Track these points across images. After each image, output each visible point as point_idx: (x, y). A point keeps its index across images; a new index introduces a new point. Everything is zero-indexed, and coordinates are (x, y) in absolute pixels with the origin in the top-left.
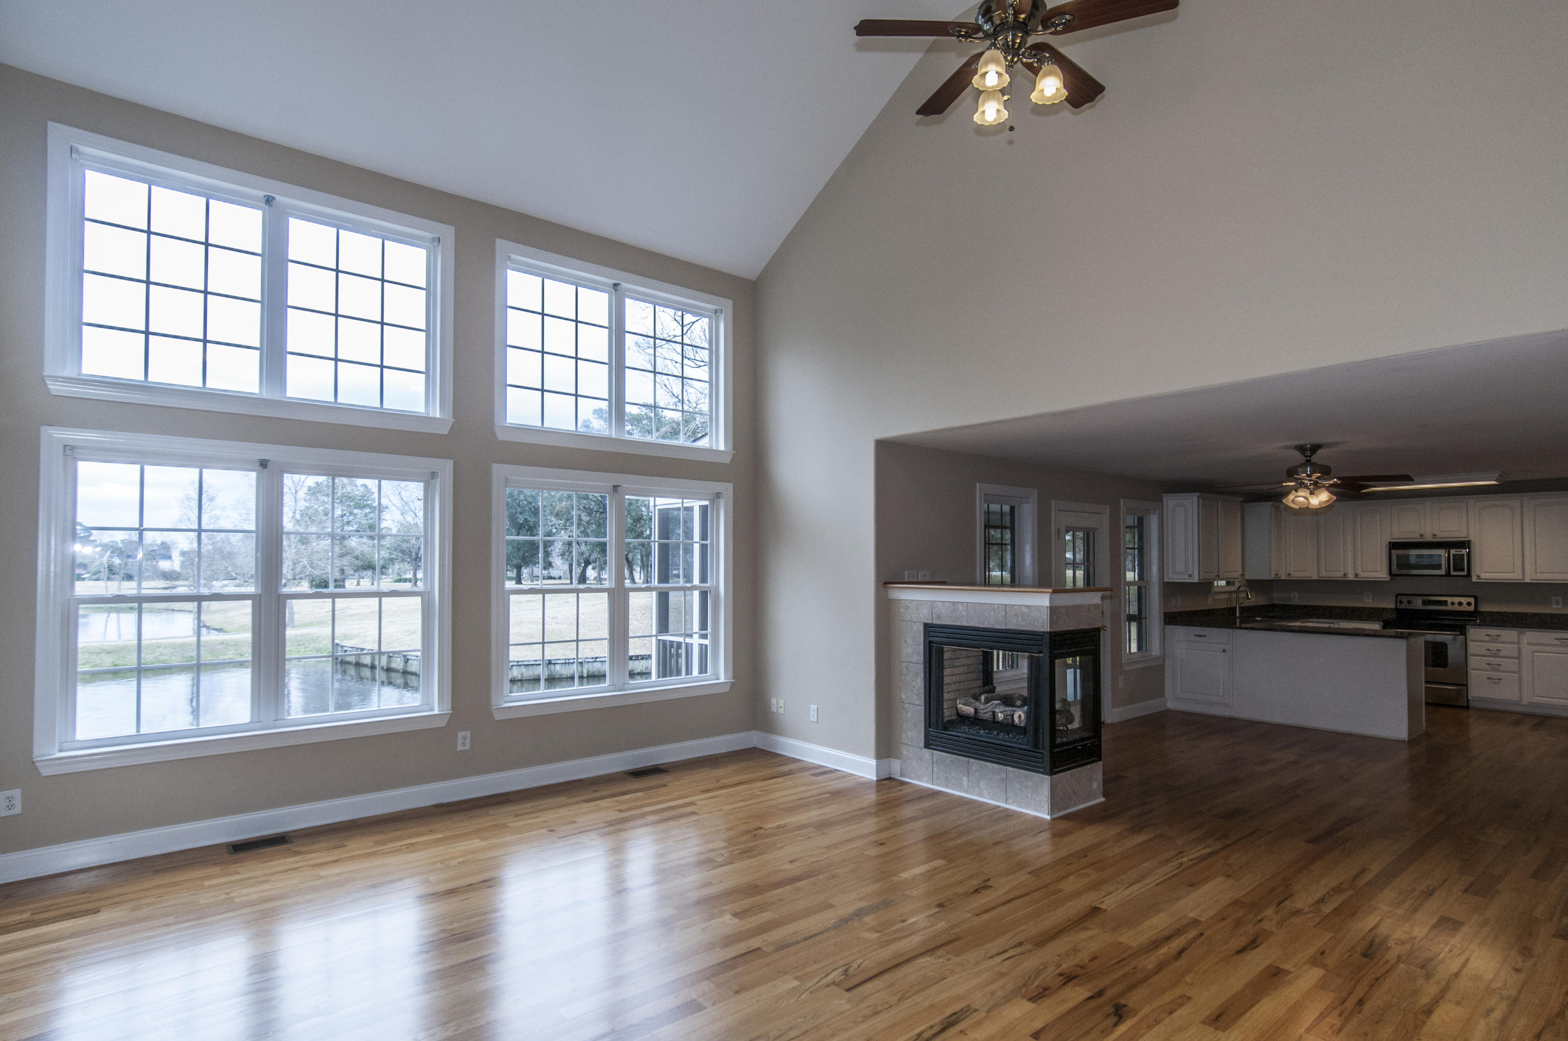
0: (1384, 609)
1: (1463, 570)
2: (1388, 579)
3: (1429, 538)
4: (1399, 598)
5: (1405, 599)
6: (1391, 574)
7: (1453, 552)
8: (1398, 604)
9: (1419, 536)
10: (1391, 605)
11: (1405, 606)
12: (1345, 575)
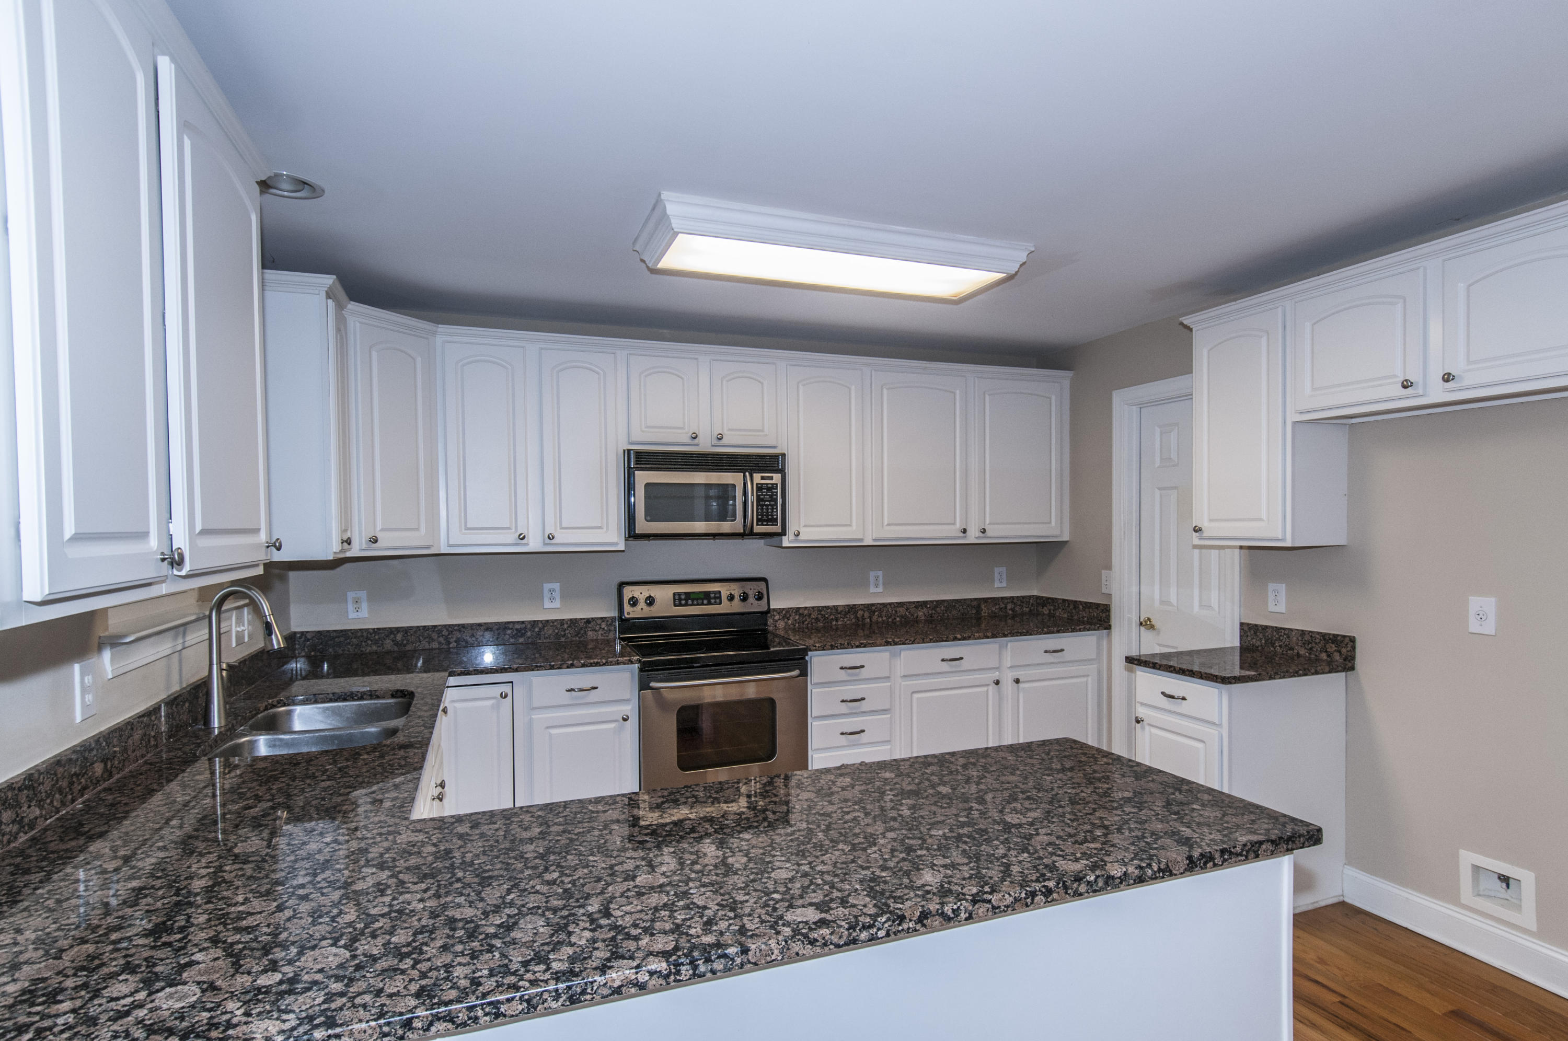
0: (588, 621)
1: (773, 521)
2: (621, 547)
3: (705, 445)
4: (628, 592)
5: (642, 593)
6: (632, 535)
7: (757, 477)
8: (627, 608)
9: (688, 440)
10: (604, 610)
11: (640, 611)
12: (522, 538)
